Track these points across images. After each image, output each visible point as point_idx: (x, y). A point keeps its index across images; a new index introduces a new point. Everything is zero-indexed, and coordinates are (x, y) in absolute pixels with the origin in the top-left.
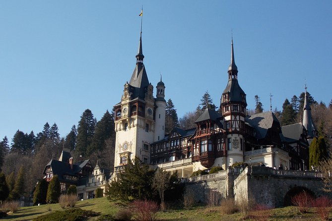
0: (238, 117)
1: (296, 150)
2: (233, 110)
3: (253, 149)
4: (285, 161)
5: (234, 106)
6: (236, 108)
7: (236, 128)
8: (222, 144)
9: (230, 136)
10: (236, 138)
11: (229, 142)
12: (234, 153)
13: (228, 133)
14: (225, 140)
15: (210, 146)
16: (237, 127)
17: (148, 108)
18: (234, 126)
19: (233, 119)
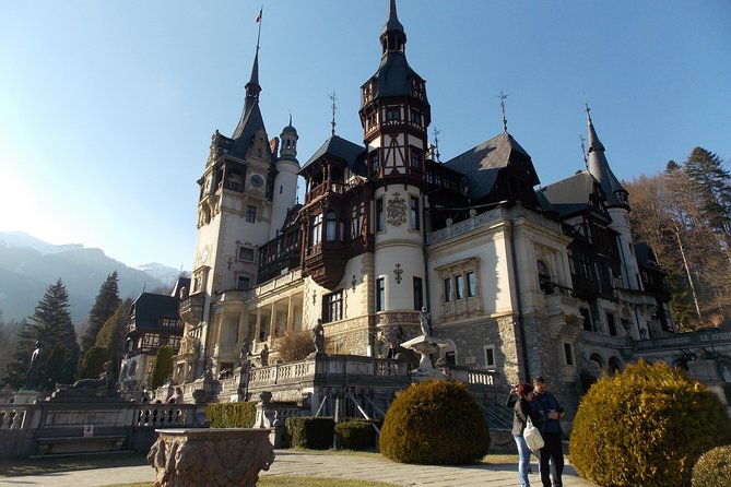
0: (400, 139)
1: (582, 232)
2: (387, 120)
3: (449, 221)
4: (554, 251)
5: (388, 110)
6: (396, 113)
7: (395, 167)
8: (361, 218)
9: (380, 192)
10: (396, 194)
11: (379, 210)
12: (393, 237)
13: (374, 184)
14: (367, 206)
15: (331, 227)
16: (399, 162)
17: (253, 174)
18: (390, 163)
19: (387, 144)
